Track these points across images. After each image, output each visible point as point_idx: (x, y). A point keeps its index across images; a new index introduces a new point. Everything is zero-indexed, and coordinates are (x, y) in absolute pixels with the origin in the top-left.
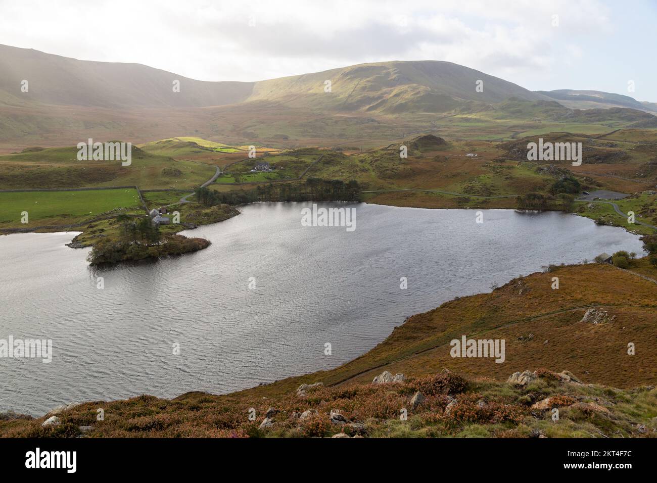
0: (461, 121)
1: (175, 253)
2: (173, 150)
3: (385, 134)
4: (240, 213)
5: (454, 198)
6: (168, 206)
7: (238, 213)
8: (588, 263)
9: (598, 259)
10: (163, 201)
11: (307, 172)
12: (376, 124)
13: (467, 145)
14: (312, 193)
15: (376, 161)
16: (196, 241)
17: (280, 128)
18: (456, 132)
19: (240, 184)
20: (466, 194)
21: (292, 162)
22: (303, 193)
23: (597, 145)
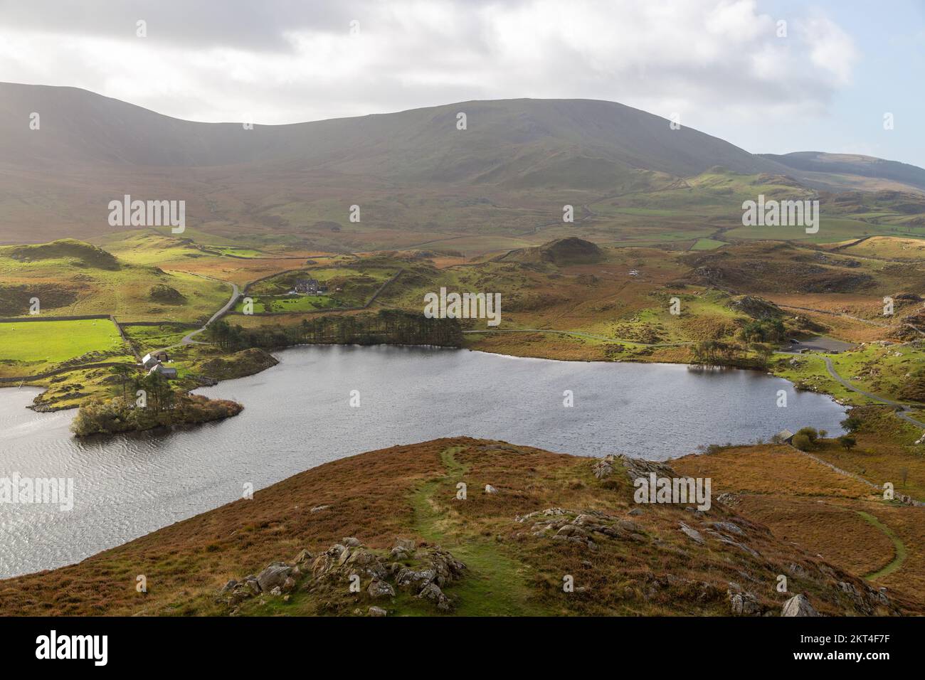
0: (632, 206)
1: (195, 422)
2: (154, 252)
3: (505, 225)
4: (278, 362)
5: (602, 345)
6: (166, 348)
7: (275, 363)
8: (763, 443)
9: (776, 438)
10: (157, 340)
11: (377, 296)
12: (490, 208)
13: (633, 255)
14: (388, 332)
15: (486, 280)
16: (224, 405)
17: (327, 211)
18: (623, 225)
19: (273, 315)
20: (618, 338)
21: (353, 279)
22: (373, 332)
23: (830, 263)
